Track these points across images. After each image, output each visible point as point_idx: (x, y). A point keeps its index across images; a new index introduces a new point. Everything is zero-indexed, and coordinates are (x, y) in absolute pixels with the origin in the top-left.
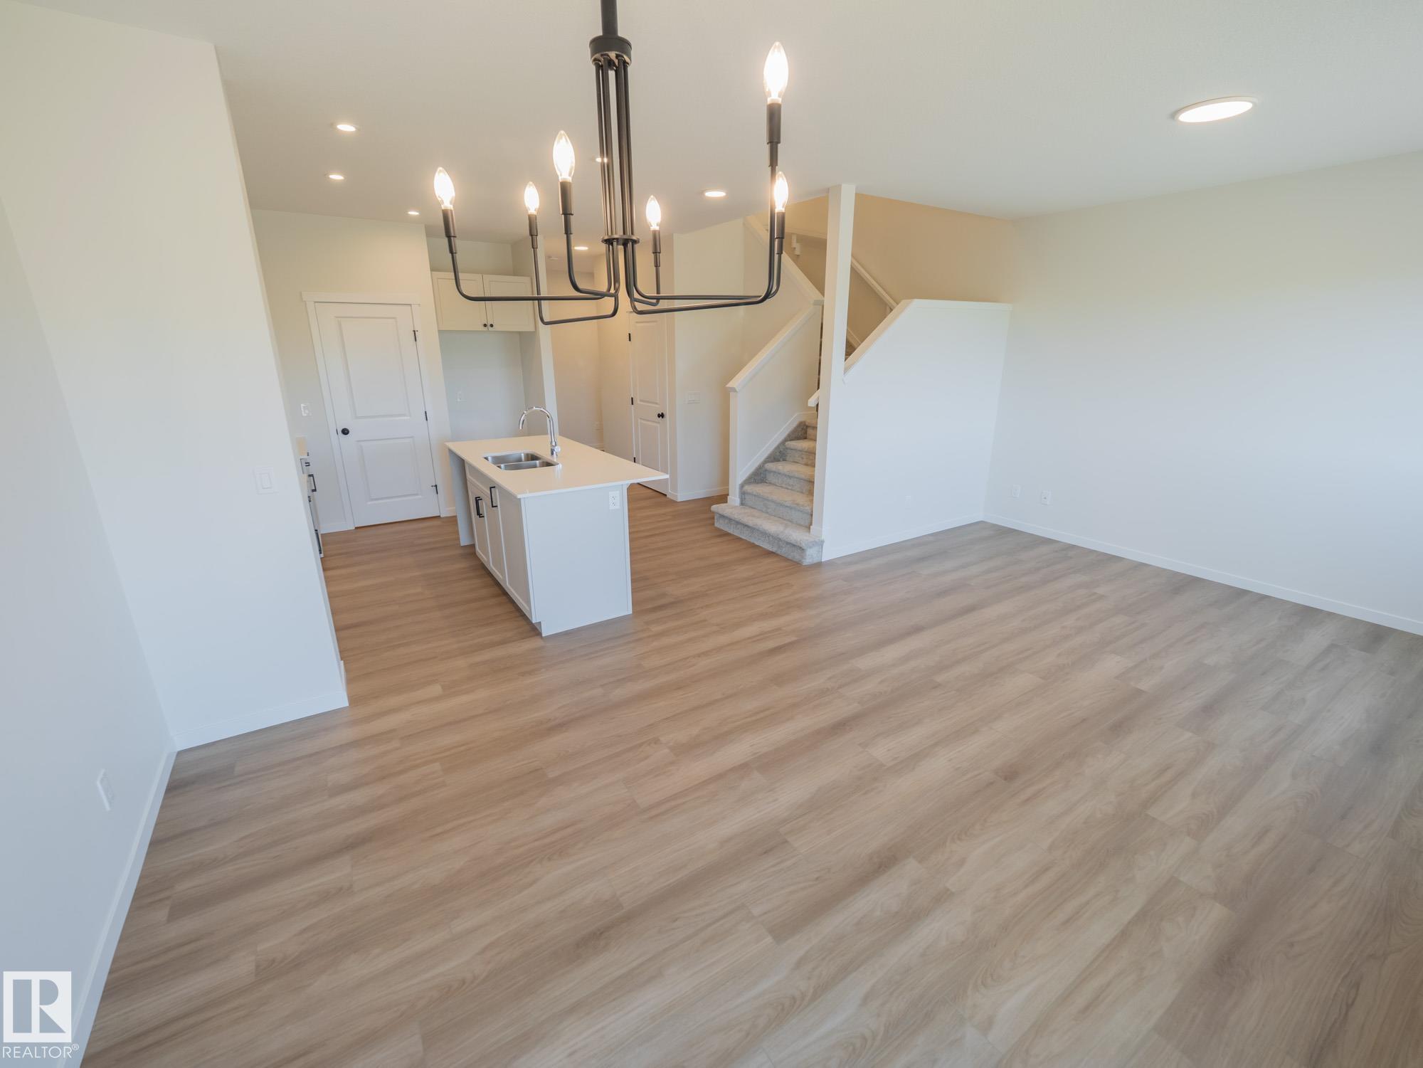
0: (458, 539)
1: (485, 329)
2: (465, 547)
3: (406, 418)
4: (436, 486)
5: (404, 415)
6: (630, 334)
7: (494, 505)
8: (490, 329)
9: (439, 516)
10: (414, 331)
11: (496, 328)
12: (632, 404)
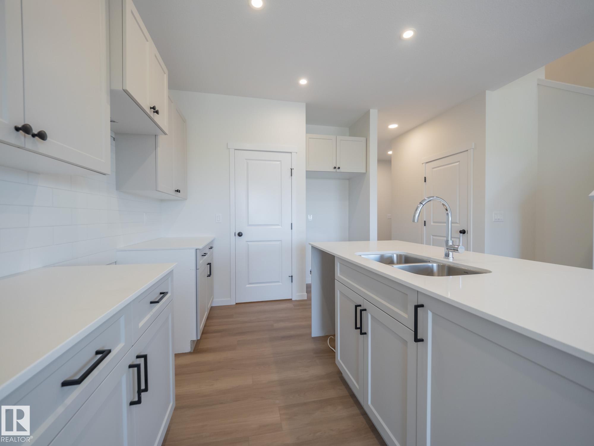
0: (310, 327)
1: (334, 170)
2: (315, 338)
3: (278, 227)
4: (292, 277)
5: (278, 225)
6: (425, 178)
7: (419, 337)
8: (338, 170)
9: (291, 299)
10: (292, 169)
11: (341, 170)
12: (425, 225)
